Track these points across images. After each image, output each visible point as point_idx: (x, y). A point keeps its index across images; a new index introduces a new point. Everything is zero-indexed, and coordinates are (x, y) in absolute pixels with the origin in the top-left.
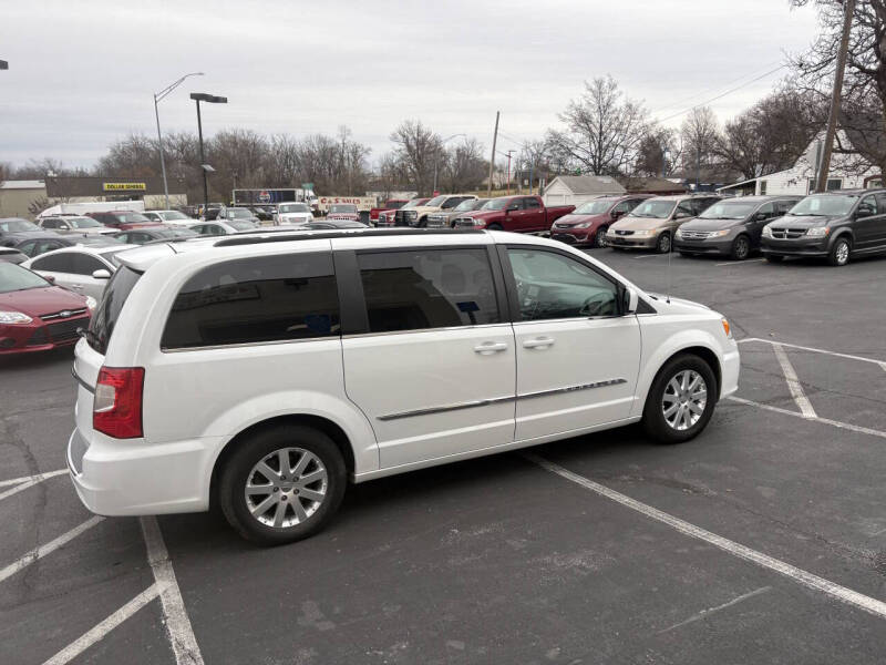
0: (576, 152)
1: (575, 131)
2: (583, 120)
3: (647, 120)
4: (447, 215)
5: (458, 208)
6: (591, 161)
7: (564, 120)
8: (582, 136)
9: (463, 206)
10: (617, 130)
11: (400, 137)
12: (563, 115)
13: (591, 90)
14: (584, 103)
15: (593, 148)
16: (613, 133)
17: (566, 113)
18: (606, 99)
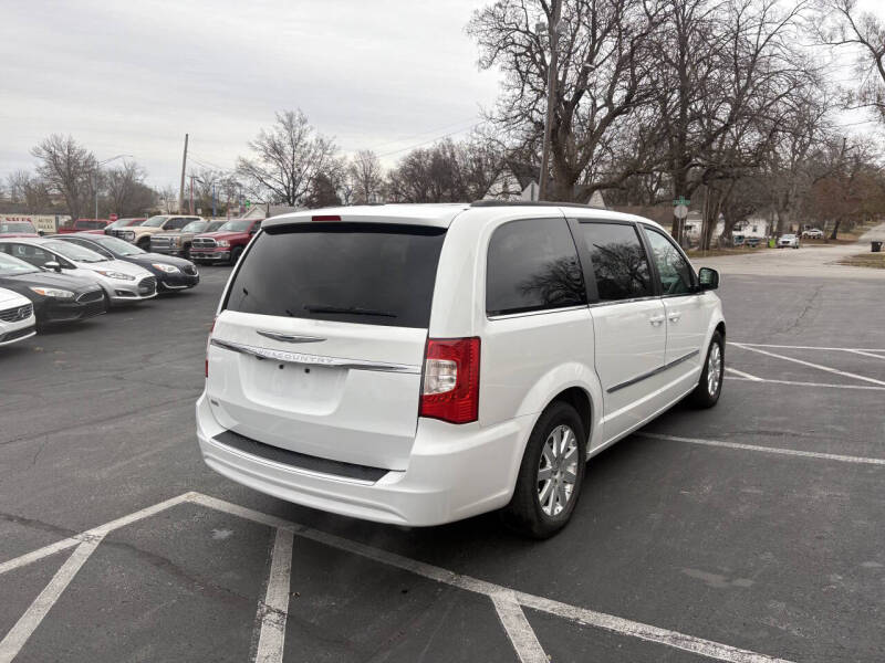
0: (269, 182)
1: (266, 161)
2: (276, 150)
3: (337, 157)
4: (175, 235)
5: (185, 229)
6: (285, 193)
7: (256, 149)
8: (275, 166)
9: (191, 227)
10: (309, 163)
11: (45, 153)
12: (254, 144)
13: (283, 122)
14: (276, 134)
15: (285, 179)
16: (305, 167)
17: (257, 143)
18: (297, 133)
